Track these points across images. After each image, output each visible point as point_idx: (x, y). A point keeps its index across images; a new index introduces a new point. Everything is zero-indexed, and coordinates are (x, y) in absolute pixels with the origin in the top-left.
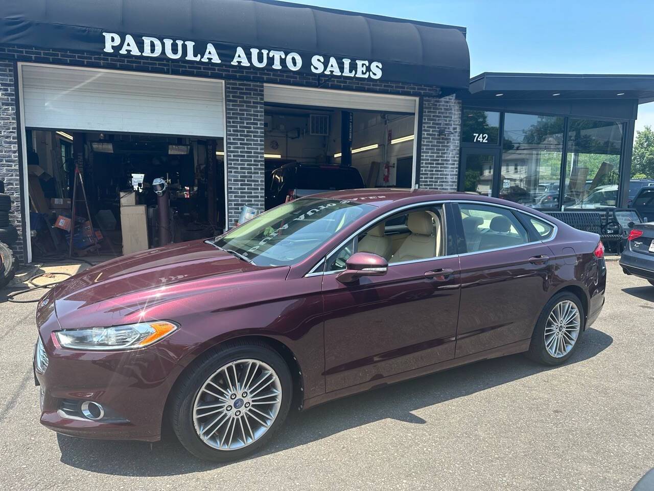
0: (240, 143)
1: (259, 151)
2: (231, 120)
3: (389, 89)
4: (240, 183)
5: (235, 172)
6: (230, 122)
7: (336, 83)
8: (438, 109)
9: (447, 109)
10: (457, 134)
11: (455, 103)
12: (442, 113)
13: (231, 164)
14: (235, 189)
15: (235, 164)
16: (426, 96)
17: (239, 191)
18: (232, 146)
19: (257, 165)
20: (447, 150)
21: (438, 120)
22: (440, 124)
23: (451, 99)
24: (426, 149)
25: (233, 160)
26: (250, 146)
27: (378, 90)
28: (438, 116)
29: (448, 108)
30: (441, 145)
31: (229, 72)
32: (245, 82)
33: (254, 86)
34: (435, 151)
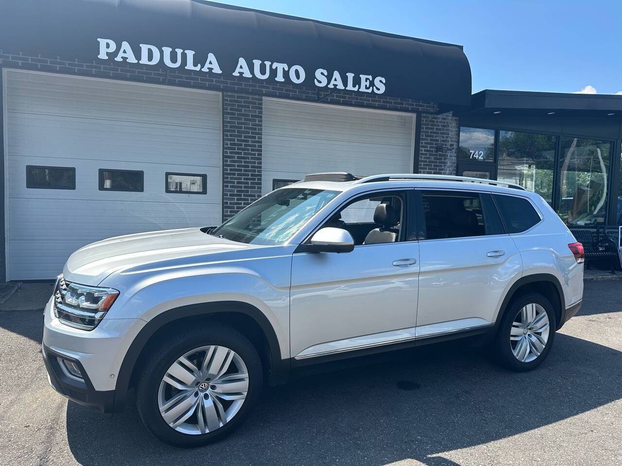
0: (237, 157)
1: (256, 165)
2: (228, 133)
3: (388, 105)
4: (236, 198)
5: (231, 187)
6: (227, 135)
7: (335, 98)
8: (436, 125)
9: (444, 126)
10: (454, 151)
11: (452, 120)
12: (440, 129)
13: (227, 178)
14: (231, 203)
15: (231, 178)
16: (424, 112)
17: (235, 206)
18: (229, 160)
19: (254, 179)
20: (444, 167)
21: (436, 136)
22: (438, 140)
23: (448, 116)
24: (424, 165)
25: (230, 174)
26: (247, 160)
27: (377, 105)
28: (435, 133)
29: (445, 124)
30: (438, 161)
31: (227, 84)
32: (243, 95)
33: (252, 98)
34: (433, 167)
